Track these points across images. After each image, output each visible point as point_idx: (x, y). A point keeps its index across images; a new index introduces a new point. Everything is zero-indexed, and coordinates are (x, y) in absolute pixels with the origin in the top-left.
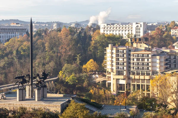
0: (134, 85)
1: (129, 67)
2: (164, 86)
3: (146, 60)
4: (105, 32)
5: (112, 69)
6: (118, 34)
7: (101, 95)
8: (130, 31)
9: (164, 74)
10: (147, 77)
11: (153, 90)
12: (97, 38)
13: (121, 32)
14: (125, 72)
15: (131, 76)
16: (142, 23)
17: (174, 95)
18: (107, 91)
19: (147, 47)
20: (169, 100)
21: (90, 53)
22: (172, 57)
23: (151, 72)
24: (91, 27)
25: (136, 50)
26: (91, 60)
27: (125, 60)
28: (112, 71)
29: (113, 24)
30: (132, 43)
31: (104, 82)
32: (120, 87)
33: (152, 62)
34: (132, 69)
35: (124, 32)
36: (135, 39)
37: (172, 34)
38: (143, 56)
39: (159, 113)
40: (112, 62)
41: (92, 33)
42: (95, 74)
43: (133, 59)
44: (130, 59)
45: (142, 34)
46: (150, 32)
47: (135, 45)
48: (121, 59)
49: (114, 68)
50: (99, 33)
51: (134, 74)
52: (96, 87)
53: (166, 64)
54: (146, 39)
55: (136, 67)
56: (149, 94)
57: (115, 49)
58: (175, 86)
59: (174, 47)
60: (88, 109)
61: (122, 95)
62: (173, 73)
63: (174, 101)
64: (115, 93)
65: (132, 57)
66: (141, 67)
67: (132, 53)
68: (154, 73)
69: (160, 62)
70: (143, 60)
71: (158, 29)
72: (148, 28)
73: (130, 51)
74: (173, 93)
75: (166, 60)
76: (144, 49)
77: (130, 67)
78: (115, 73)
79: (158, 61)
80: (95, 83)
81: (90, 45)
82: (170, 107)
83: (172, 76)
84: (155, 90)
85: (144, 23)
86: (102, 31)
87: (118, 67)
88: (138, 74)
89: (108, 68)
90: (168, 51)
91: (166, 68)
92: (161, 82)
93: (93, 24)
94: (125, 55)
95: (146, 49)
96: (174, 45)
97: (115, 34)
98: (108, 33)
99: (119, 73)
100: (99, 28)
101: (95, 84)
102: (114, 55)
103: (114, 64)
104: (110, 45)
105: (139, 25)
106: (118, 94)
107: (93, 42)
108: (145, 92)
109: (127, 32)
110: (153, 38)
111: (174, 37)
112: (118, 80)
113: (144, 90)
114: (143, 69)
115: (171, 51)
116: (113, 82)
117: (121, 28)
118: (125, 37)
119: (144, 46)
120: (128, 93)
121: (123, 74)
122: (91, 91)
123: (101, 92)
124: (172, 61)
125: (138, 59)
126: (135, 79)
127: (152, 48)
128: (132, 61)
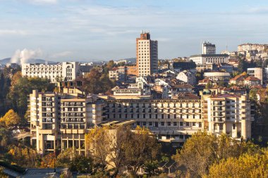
0: (65, 142)
1: (58, 119)
2: (101, 141)
3: (79, 109)
4: (29, 74)
5: (38, 122)
6: (44, 77)
7: (24, 157)
8: (60, 73)
9: (102, 126)
10: (81, 131)
11: (89, 147)
12: (18, 82)
13: (47, 75)
14: (54, 126)
15: (61, 130)
16: (74, 63)
17: (113, 153)
18: (31, 151)
19: (81, 92)
20: (107, 159)
21: (9, 101)
22: (111, 105)
23: (85, 125)
24: (10, 68)
25: (68, 96)
26: (11, 111)
27: (53, 109)
28: (38, 125)
29: (38, 64)
30: (62, 88)
31: (28, 138)
32: (48, 144)
33: (87, 112)
34: (62, 122)
35: (51, 74)
36: (66, 83)
37: (110, 77)
38: (75, 105)
39: (96, 175)
40: (37, 112)
41: (11, 76)
42: (16, 129)
43: (64, 109)
44: (59, 108)
45: (74, 77)
46: (83, 74)
47: (65, 91)
48: (48, 109)
49: (40, 120)
50: (20, 76)
51: (64, 127)
52: (17, 146)
53: (104, 114)
54: (79, 83)
55: (67, 118)
56: (83, 152)
57: (40, 96)
58: (114, 141)
59: (112, 93)
60: (7, 175)
61: (50, 155)
62: (111, 125)
63: (113, 160)
64: (41, 152)
65: (62, 106)
66: (73, 118)
67: (62, 101)
68: (90, 125)
69: (97, 112)
70: (76, 109)
71: (94, 70)
72: (81, 69)
73: (59, 98)
74: (112, 150)
75: (104, 109)
76: (76, 95)
77: (60, 119)
78: (41, 127)
79: (94, 111)
80: (16, 140)
81: (9, 91)
82: (109, 167)
83: (111, 129)
84: (91, 147)
85: (77, 63)
86: (23, 73)
87: (45, 119)
88: (70, 127)
89: (33, 120)
90: (106, 97)
91: (104, 119)
92: (98, 137)
93: (12, 64)
94: (53, 104)
95: (80, 96)
96: (113, 90)
97: (40, 77)
98: (32, 75)
99: (46, 127)
100: (19, 69)
101: (17, 142)
102: (40, 104)
103: (40, 115)
104: (34, 91)
105: (71, 65)
106: (46, 153)
107: (13, 87)
108: (79, 150)
109: (55, 75)
110: (87, 82)
111: (113, 80)
112: (45, 136)
113: (78, 148)
114: (76, 120)
115: (109, 98)
116: (39, 138)
117: (48, 70)
118: (53, 81)
119: (76, 92)
120: (58, 152)
121: (51, 128)
122: (11, 151)
123: (24, 152)
124: (111, 111)
125: (70, 109)
126: (66, 134)
127: (87, 94)
128: (62, 112)
